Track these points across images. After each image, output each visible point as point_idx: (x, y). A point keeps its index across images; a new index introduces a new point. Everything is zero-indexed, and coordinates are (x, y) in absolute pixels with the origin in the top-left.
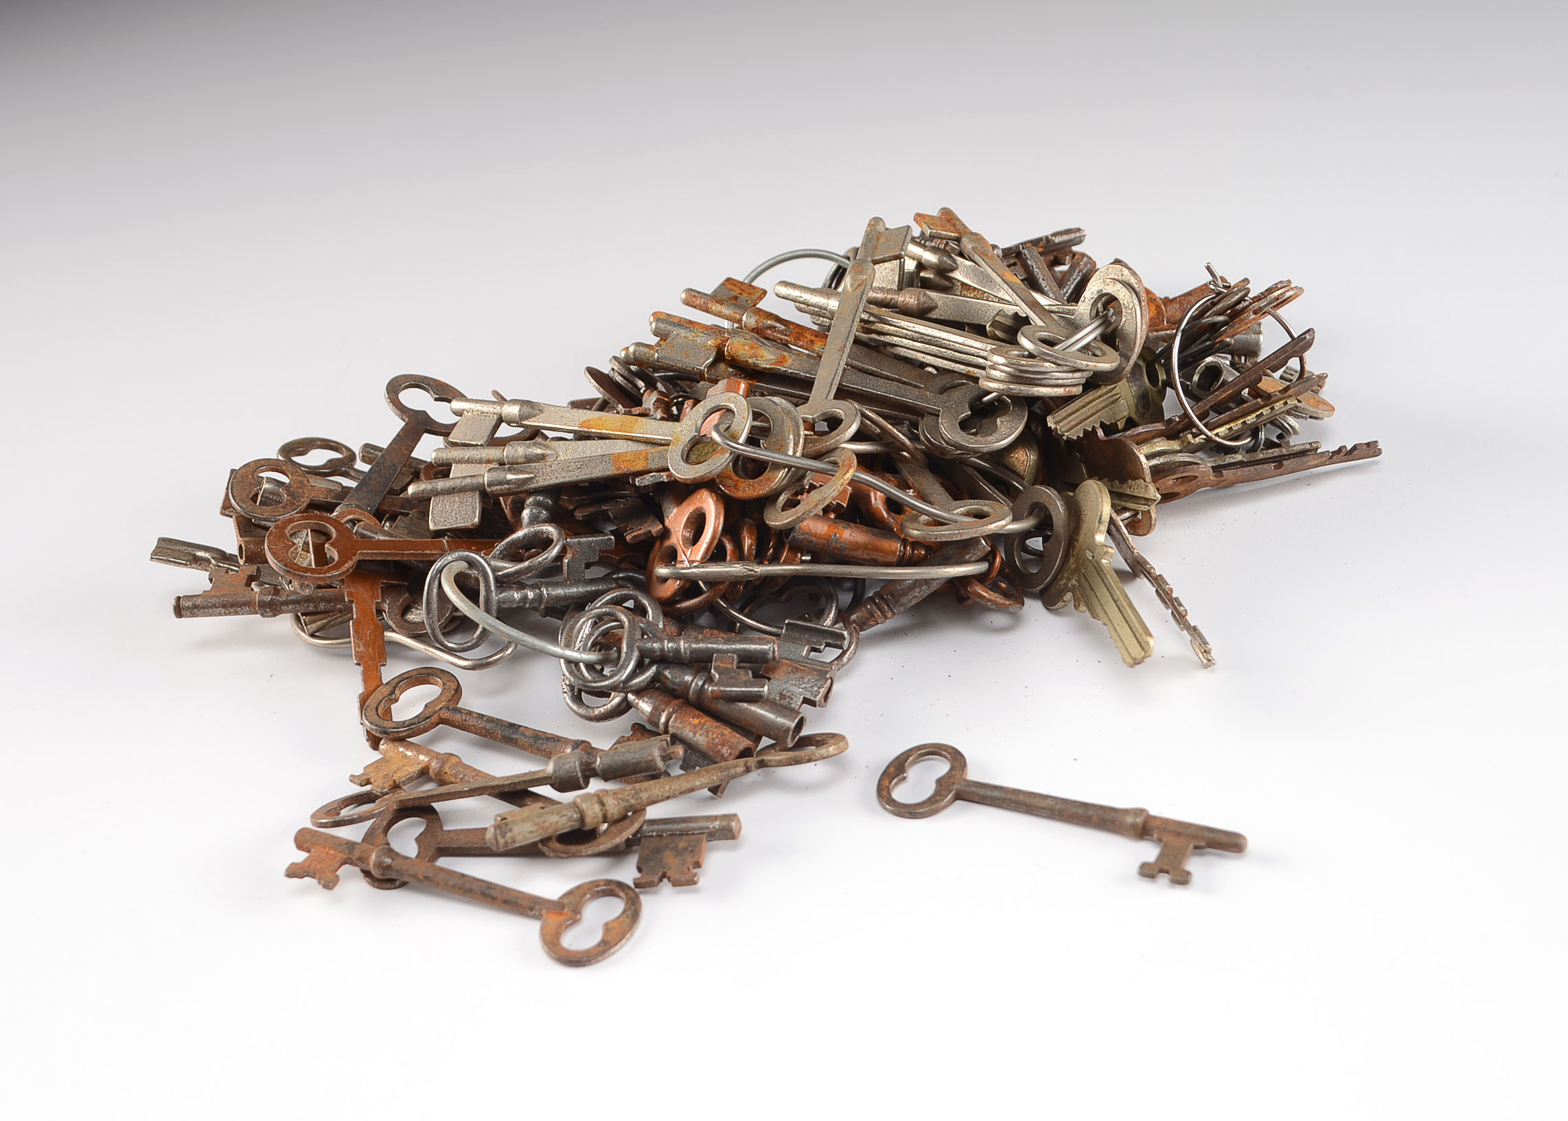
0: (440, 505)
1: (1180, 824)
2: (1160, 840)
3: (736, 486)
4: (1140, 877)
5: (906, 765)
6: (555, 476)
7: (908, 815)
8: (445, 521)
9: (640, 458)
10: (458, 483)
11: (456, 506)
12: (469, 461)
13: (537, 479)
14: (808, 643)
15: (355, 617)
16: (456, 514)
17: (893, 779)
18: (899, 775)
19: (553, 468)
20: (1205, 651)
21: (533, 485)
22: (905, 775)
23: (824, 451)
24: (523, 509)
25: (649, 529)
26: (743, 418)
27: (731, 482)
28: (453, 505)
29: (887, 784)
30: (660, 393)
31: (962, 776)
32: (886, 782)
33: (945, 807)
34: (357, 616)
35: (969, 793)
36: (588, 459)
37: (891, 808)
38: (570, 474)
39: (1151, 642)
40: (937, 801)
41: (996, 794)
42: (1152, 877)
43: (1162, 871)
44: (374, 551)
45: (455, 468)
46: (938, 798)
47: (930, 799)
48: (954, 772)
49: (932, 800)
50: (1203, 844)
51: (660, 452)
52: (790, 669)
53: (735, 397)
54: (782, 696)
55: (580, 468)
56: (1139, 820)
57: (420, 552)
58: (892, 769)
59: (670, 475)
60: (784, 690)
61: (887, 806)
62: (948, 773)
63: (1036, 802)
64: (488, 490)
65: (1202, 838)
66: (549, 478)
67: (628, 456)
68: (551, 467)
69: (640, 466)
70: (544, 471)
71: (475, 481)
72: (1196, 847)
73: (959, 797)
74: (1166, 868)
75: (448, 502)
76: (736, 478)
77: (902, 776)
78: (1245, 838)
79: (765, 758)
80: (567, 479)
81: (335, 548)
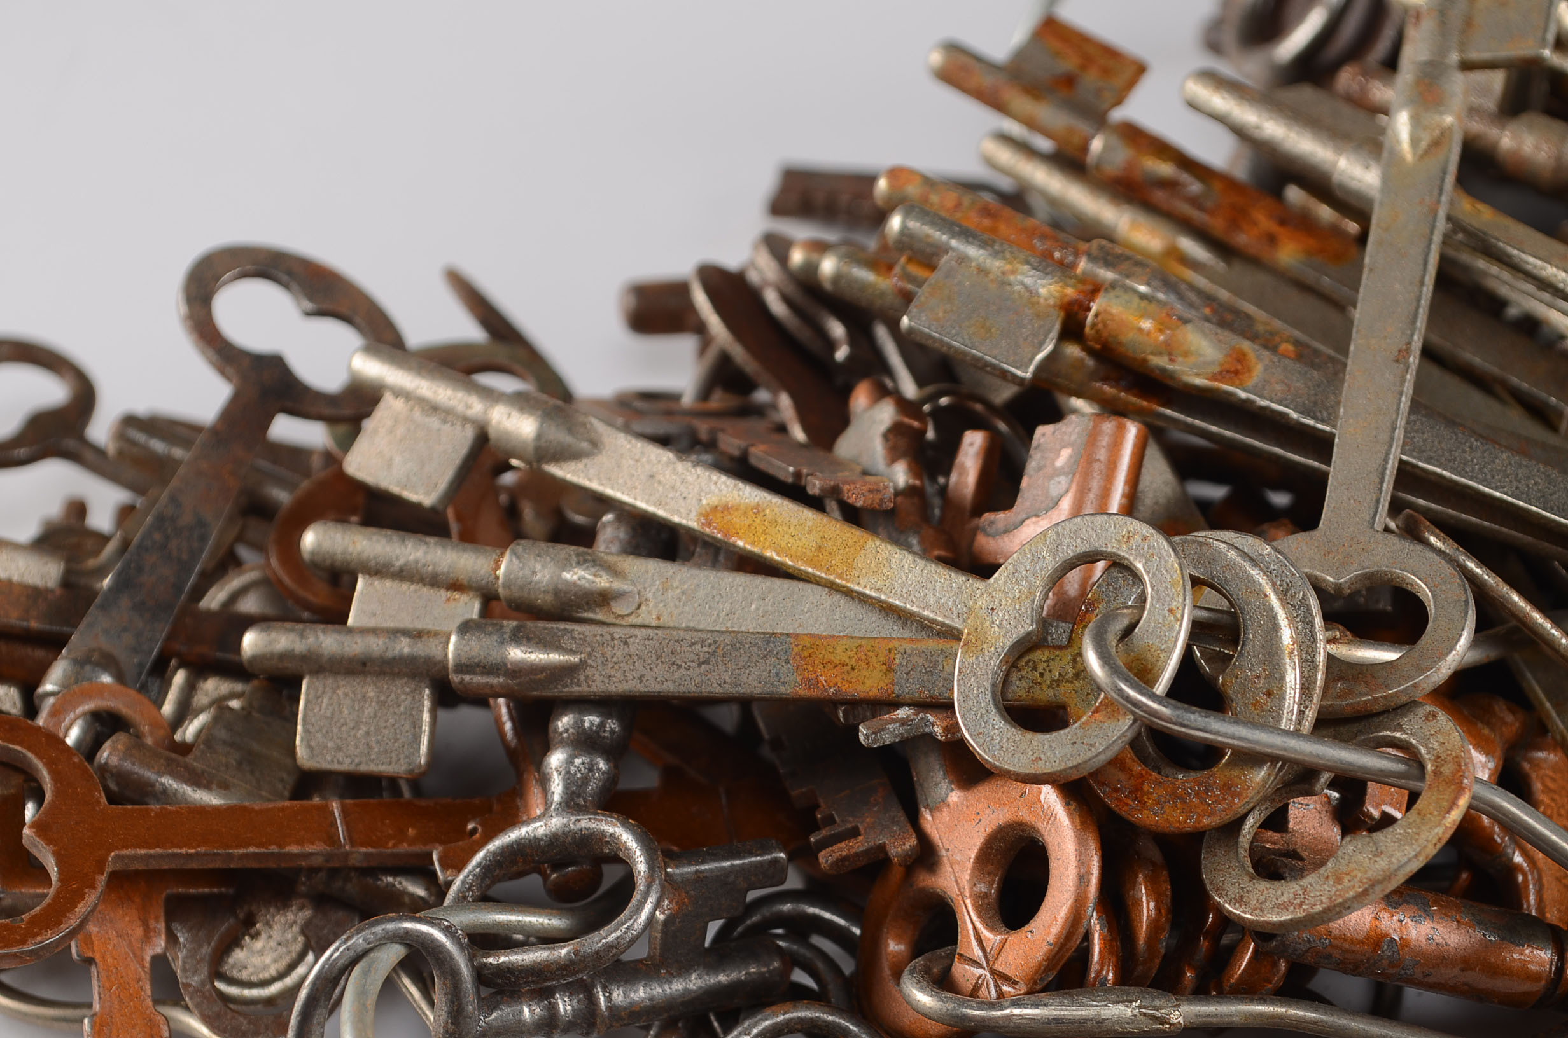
0: (325, 700)
3: (1137, 792)
6: (637, 674)
8: (339, 749)
9: (874, 660)
10: (376, 646)
11: (369, 711)
12: (404, 574)
13: (589, 672)
15: (97, 1007)
16: (368, 733)
19: (633, 650)
21: (576, 689)
23: (1377, 708)
24: (546, 749)
25: (882, 839)
26: (1170, 611)
27: (1122, 777)
28: (362, 708)
30: (904, 405)
34: (102, 1007)
36: (728, 640)
38: (677, 675)
44: (152, 851)
45: (365, 586)
51: (928, 656)
53: (1145, 538)
55: (706, 662)
57: (274, 849)
59: (953, 728)
64: (455, 678)
66: (619, 675)
67: (839, 649)
68: (626, 643)
69: (870, 684)
70: (609, 652)
71: (422, 649)
75: (346, 695)
76: (1139, 768)
80: (669, 687)
81: (49, 842)
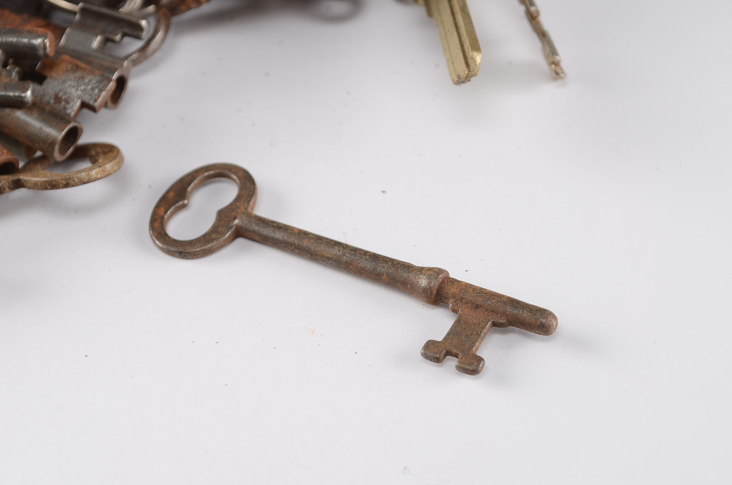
1: (481, 292)
2: (454, 311)
4: (424, 359)
5: (189, 189)
7: (177, 254)
14: (102, 33)
17: (169, 208)
18: (177, 202)
20: (553, 63)
22: (186, 202)
29: (162, 214)
31: (246, 209)
32: (162, 210)
33: (221, 247)
35: (250, 231)
37: (160, 245)
39: (478, 58)
40: (212, 240)
41: (279, 235)
42: (437, 360)
43: (449, 353)
46: (214, 236)
47: (204, 236)
48: (238, 204)
49: (206, 238)
50: (503, 321)
52: (70, 66)
54: (58, 100)
56: (435, 284)
58: (172, 194)
60: (60, 91)
61: (157, 242)
62: (231, 204)
63: (322, 249)
65: (504, 314)
72: (494, 324)
73: (239, 233)
74: (454, 351)
77: (181, 203)
78: (555, 317)
79: (21, 177)
